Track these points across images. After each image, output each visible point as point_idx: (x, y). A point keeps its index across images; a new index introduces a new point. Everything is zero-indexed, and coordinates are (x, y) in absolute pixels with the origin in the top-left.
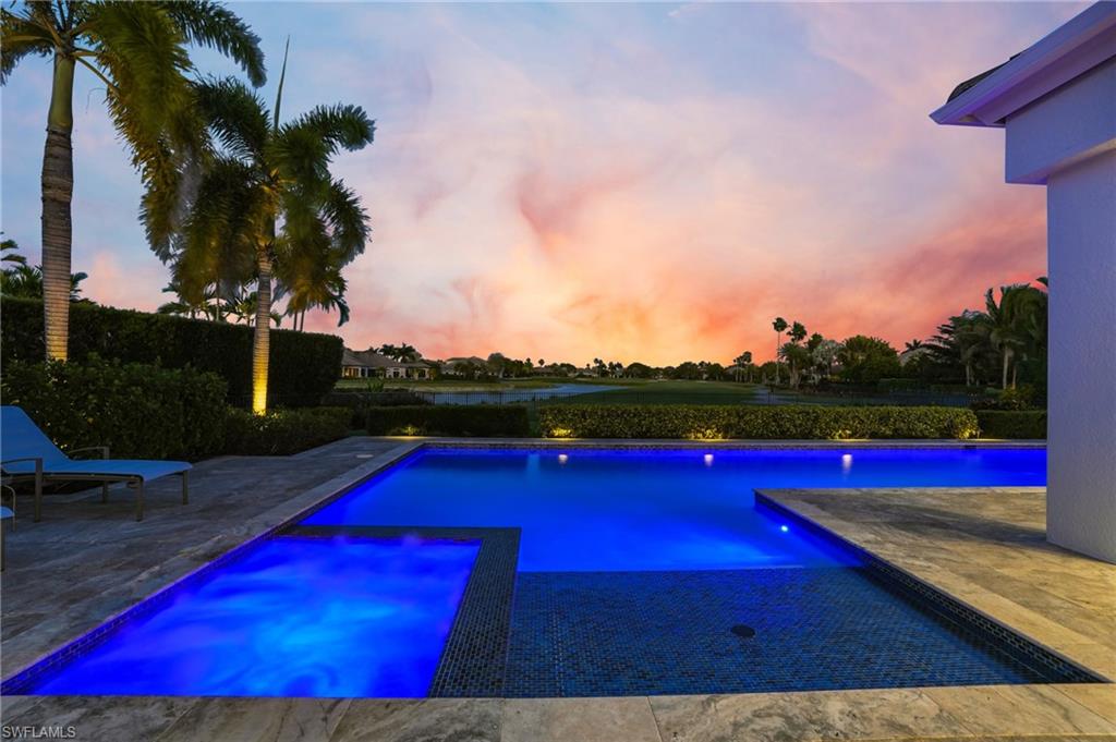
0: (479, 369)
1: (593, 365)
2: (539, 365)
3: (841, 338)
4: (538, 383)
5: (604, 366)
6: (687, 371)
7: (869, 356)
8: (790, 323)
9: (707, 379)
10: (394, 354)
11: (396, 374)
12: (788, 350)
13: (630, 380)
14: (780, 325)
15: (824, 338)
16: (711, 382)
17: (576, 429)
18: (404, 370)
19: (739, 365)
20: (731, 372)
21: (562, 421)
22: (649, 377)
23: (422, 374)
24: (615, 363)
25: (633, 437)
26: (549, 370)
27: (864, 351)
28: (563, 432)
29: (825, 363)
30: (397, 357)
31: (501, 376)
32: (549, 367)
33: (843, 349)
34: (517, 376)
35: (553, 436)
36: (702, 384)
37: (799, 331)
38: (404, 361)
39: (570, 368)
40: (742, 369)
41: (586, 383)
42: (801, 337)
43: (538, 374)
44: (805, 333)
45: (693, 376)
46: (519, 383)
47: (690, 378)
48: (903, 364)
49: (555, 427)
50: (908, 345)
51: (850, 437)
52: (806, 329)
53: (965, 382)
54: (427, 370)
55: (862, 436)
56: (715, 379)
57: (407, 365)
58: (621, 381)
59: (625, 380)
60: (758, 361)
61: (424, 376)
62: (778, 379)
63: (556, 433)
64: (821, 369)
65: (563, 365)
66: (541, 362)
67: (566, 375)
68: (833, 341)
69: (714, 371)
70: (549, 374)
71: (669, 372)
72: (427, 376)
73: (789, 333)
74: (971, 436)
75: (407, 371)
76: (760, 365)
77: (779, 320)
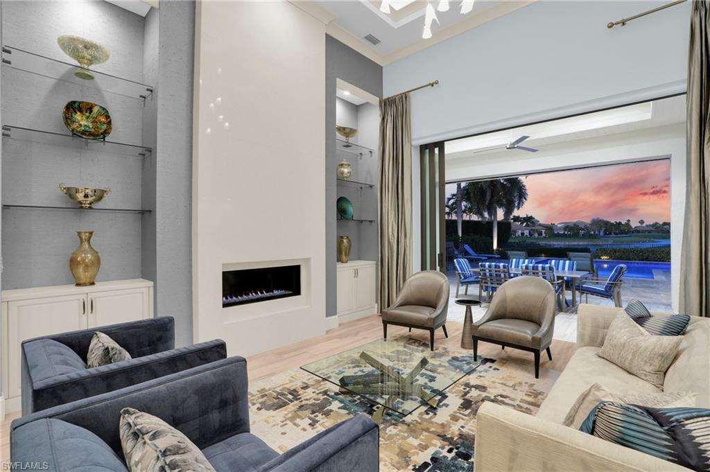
0: (583, 229)
4: (637, 239)
10: (520, 221)
11: (523, 234)
18: (528, 231)
23: (540, 234)
30: (522, 223)
31: (602, 234)
38: (527, 225)
43: (638, 232)
46: (617, 239)
49: (602, 256)
54: (543, 231)
57: (530, 228)
61: (542, 235)
66: (642, 222)
72: (544, 235)
75: (530, 232)
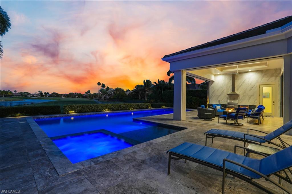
1: (38, 93)
2: (14, 92)
3: (114, 88)
5: (42, 93)
6: (71, 95)
7: (120, 93)
8: (102, 84)
9: (77, 97)
12: (101, 90)
13: (52, 98)
14: (99, 84)
15: (110, 88)
16: (78, 98)
17: (75, 111)
19: (87, 94)
20: (84, 95)
21: (72, 109)
22: (59, 97)
24: (47, 92)
25: (90, 112)
26: (19, 94)
27: (119, 91)
28: (72, 112)
29: (110, 94)
32: (19, 93)
33: (114, 91)
34: (4, 96)
35: (69, 113)
36: (76, 99)
37: (104, 86)
39: (28, 94)
40: (88, 95)
41: (36, 99)
42: (104, 87)
43: (14, 96)
44: (105, 86)
45: (73, 97)
46: (6, 99)
47: (72, 97)
48: (127, 94)
49: (70, 110)
50: (127, 90)
51: (133, 109)
52: (105, 85)
53: (139, 98)
55: (135, 109)
56: (80, 97)
58: (49, 98)
59: (50, 98)
60: (92, 93)
62: (98, 98)
63: (70, 112)
64: (109, 95)
65: (25, 93)
67: (27, 96)
68: (112, 89)
69: (80, 95)
70: (19, 96)
71: (65, 95)
73: (101, 86)
74: (150, 108)
76: (93, 94)
77: (99, 83)
